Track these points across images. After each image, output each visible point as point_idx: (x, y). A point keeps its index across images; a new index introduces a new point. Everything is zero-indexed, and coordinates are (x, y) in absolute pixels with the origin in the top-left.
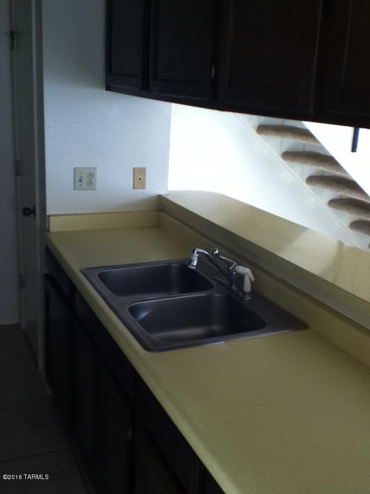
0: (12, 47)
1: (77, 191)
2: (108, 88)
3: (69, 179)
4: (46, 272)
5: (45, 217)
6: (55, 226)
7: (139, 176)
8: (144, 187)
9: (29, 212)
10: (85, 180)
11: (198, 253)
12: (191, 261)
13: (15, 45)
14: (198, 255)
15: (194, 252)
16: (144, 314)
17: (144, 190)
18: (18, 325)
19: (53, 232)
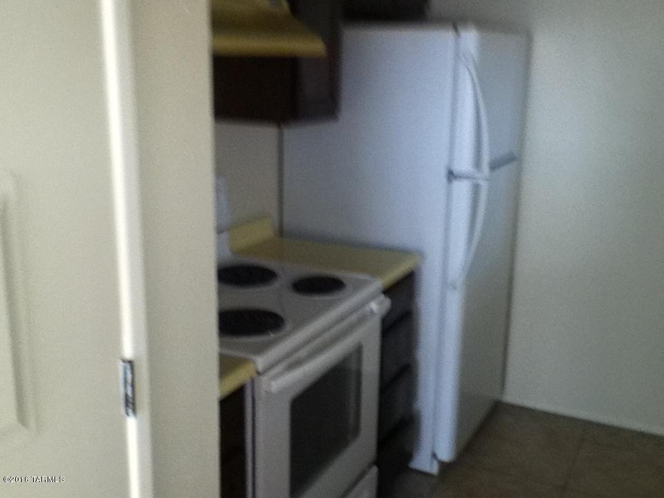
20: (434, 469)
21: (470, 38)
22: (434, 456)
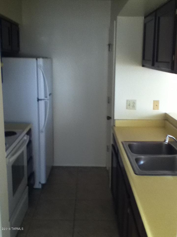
0: (109, 50)
1: (128, 110)
2: (143, 66)
3: (124, 104)
4: (113, 144)
5: (114, 120)
6: (117, 124)
7: (156, 104)
8: (158, 109)
9: (109, 118)
10: (131, 105)
11: (169, 137)
12: (165, 140)
13: (110, 50)
14: (169, 138)
15: (166, 136)
16: (142, 162)
17: (158, 110)
18: (106, 168)
19: (117, 127)
20: (40, 187)
21: (41, 61)
22: (40, 183)
